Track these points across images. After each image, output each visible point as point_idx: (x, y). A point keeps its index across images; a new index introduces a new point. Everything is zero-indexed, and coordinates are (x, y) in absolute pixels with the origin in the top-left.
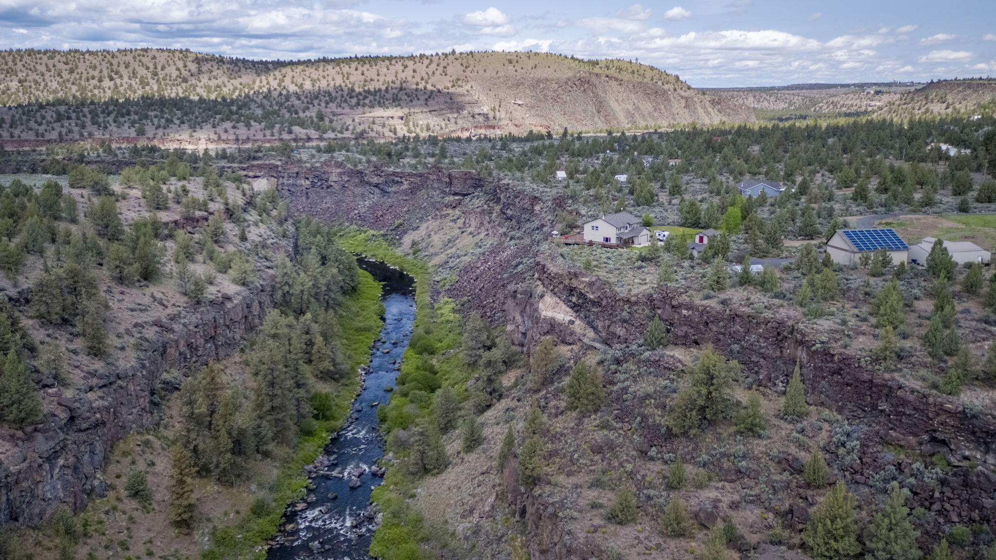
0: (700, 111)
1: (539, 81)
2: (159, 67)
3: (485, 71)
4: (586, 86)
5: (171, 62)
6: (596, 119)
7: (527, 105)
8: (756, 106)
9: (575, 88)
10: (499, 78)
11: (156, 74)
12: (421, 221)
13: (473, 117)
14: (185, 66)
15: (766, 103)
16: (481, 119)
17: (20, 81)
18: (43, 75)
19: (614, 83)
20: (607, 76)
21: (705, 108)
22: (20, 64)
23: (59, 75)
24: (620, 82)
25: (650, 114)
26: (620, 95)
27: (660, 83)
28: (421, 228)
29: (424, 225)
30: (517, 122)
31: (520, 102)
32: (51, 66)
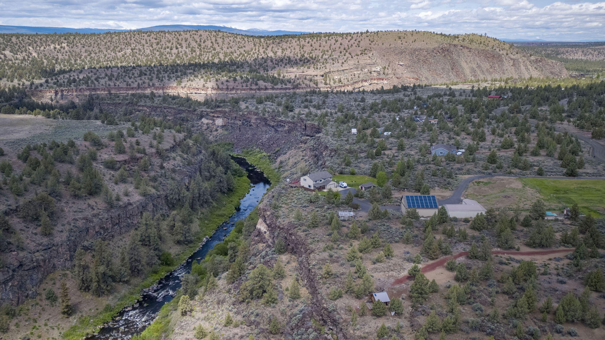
0: (523, 68)
1: (415, 50)
2: (202, 41)
3: (383, 44)
4: (446, 53)
5: (209, 38)
6: (450, 74)
7: (406, 65)
8: (583, 58)
9: (439, 54)
10: (390, 48)
11: (200, 45)
12: (288, 149)
13: (371, 73)
14: (216, 41)
15: (590, 56)
16: (375, 74)
17: (132, 50)
18: (143, 46)
19: (466, 51)
20: (462, 46)
21: (526, 66)
22: (133, 39)
23: (152, 46)
24: (470, 49)
25: (487, 70)
26: (469, 58)
27: (497, 50)
28: (287, 154)
29: (289, 152)
30: (398, 76)
31: (402, 64)
32: (148, 41)
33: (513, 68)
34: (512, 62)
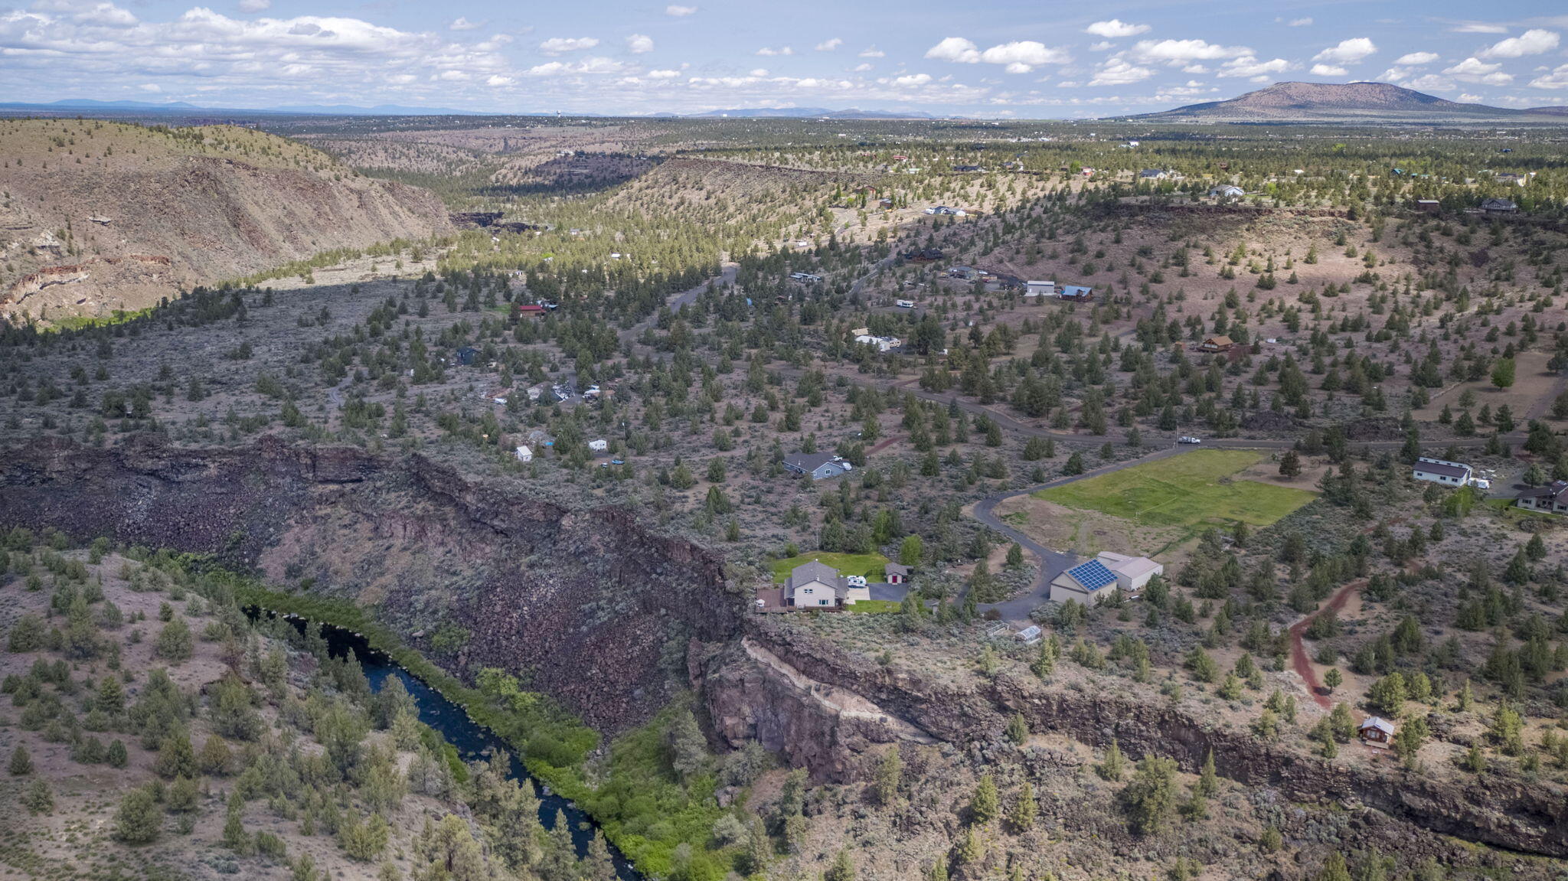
0: (384, 212)
1: (126, 179)
3: (19, 163)
4: (205, 182)
6: (234, 237)
7: (118, 225)
8: (392, 165)
9: (188, 188)
10: (51, 175)
13: (32, 252)
15: (404, 160)
16: (48, 256)
19: (243, 174)
20: (230, 162)
24: (255, 172)
25: (312, 222)
26: (259, 193)
27: (311, 168)
30: (109, 256)
31: (104, 219)
33: (362, 212)
34: (354, 197)
